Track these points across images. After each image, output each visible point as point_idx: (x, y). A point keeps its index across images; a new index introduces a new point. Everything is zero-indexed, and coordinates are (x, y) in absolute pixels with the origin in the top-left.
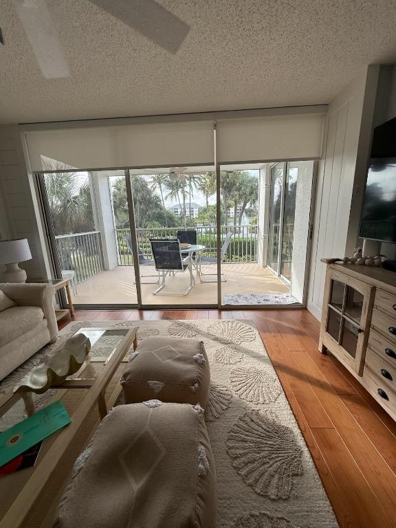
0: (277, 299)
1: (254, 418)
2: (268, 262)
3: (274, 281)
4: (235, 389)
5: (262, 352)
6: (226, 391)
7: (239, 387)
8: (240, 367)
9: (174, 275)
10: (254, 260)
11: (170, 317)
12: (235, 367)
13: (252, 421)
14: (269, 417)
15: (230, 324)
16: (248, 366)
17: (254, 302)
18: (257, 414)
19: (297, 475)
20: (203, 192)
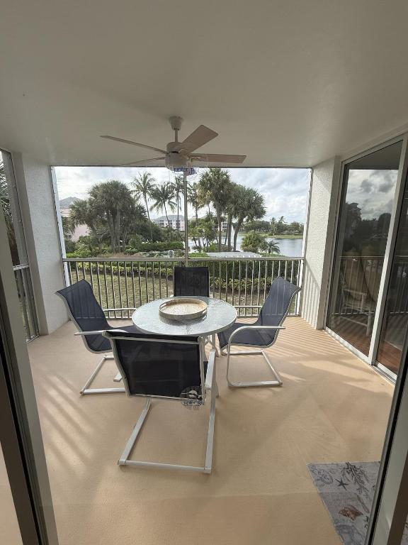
20: (192, 204)
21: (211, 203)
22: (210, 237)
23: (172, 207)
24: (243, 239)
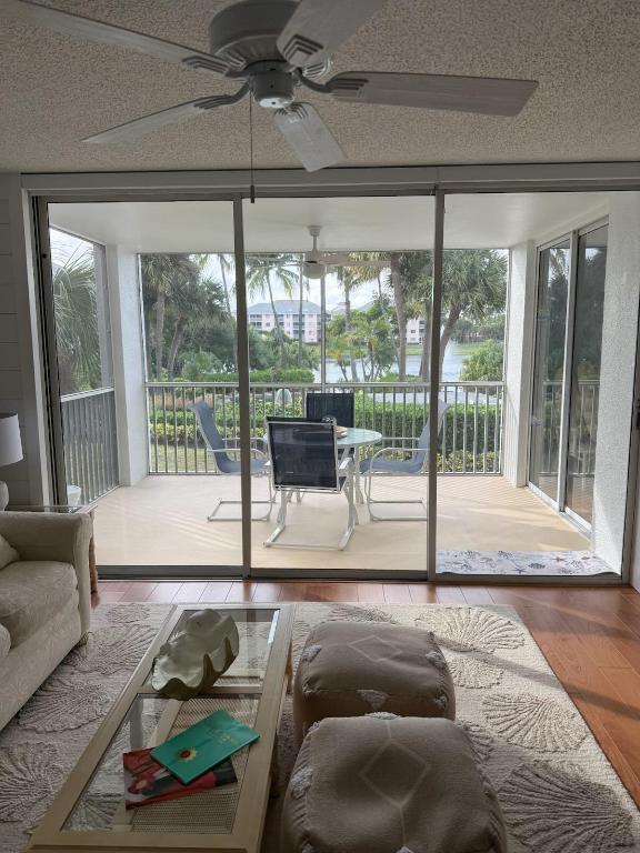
0: (562, 564)
1: (541, 772)
2: (530, 476)
3: (550, 523)
4: (498, 728)
5: (542, 666)
6: (480, 731)
7: (503, 726)
8: (501, 692)
9: (299, 500)
10: (493, 468)
11: (322, 596)
12: (490, 693)
13: (538, 776)
14: (568, 770)
15: (463, 613)
16: (516, 692)
17: (509, 569)
18: (545, 767)
19: (623, 846)
20: (336, 274)
21: (385, 274)
22: (383, 358)
23: (287, 285)
24: (466, 362)
